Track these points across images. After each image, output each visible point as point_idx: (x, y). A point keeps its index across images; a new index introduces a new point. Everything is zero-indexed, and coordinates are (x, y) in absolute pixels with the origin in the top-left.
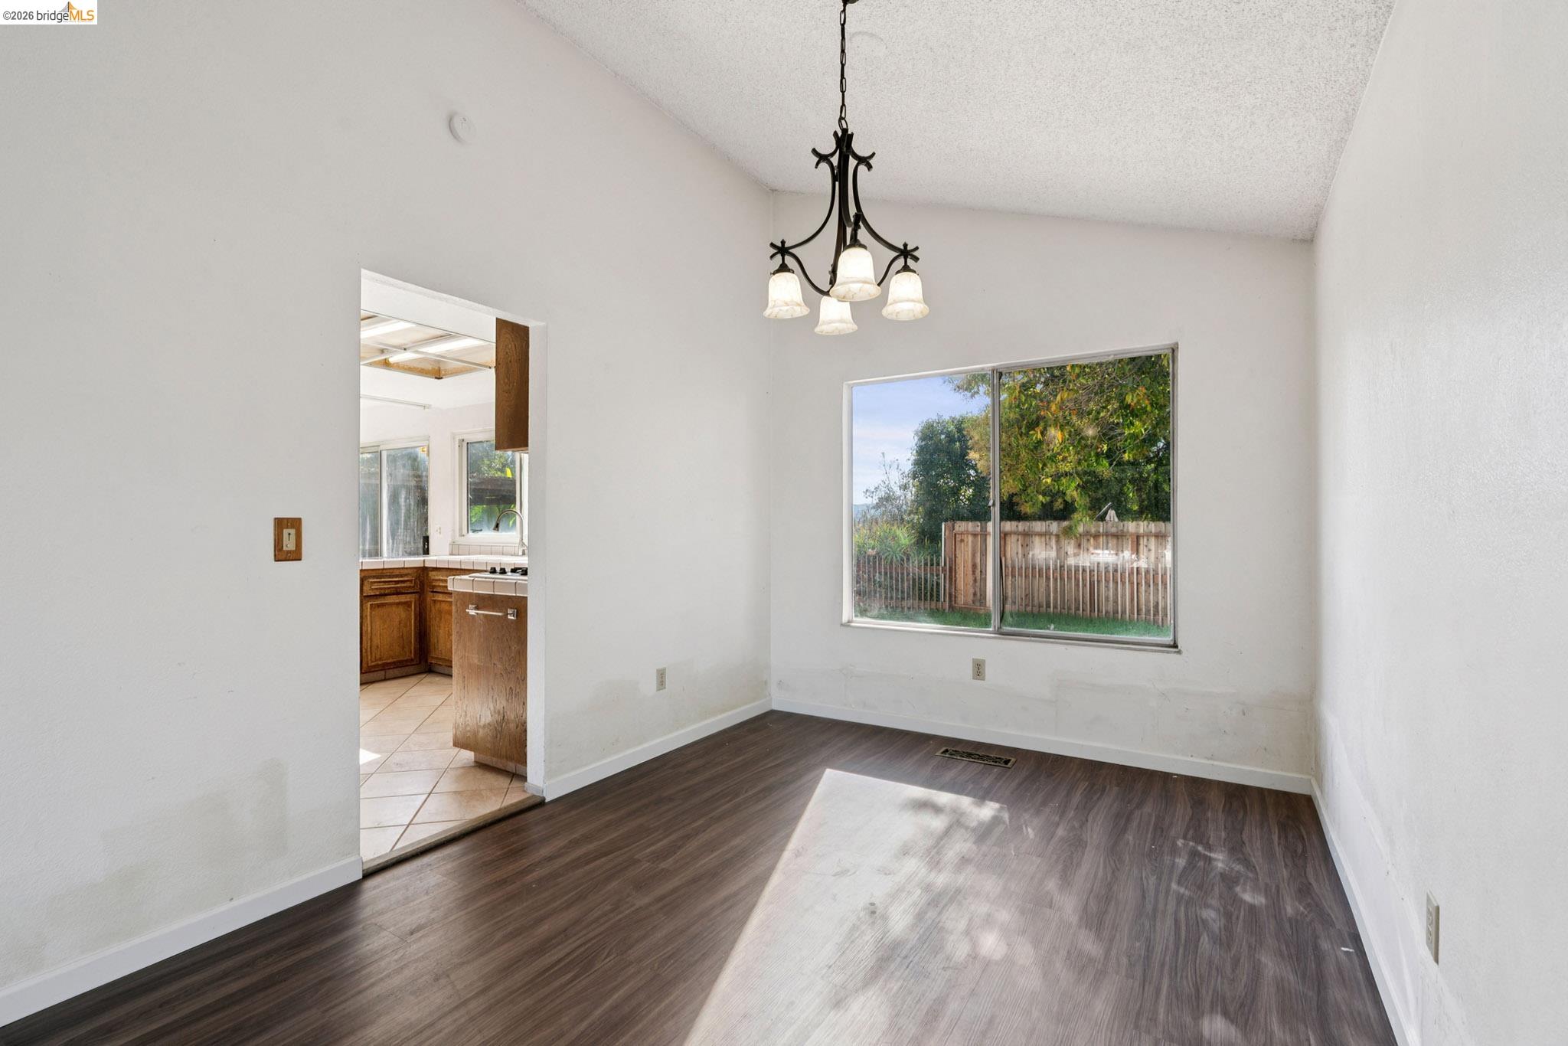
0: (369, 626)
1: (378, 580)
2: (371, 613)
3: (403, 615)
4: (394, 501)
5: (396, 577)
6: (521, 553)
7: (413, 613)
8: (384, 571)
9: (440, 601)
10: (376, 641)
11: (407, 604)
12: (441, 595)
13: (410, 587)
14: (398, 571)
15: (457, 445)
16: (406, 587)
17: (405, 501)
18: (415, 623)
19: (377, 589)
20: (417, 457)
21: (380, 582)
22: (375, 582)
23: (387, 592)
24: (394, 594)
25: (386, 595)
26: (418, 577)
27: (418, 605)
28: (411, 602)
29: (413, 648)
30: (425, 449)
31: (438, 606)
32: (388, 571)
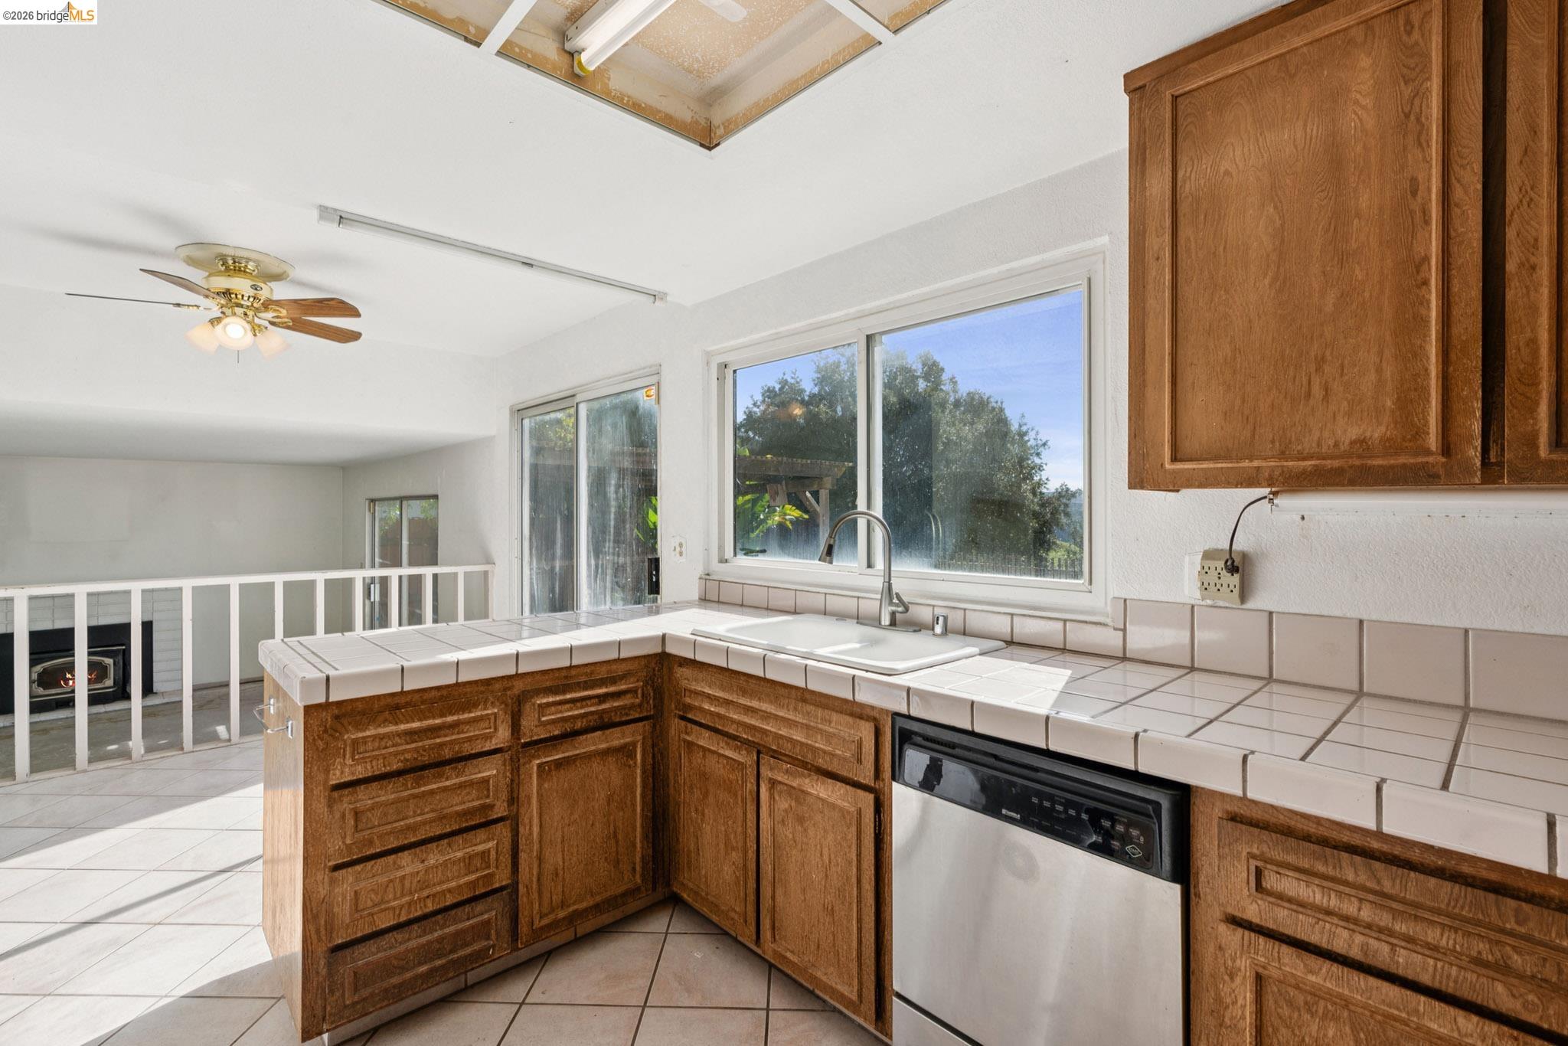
0: (536, 821)
1: (558, 698)
2: (540, 786)
3: (617, 779)
4: (598, 492)
5: (600, 687)
6: (886, 620)
7: (639, 771)
8: (573, 672)
9: (705, 749)
10: (554, 858)
11: (626, 751)
12: (707, 734)
13: (632, 707)
14: (604, 668)
15: (715, 376)
16: (624, 707)
17: (616, 492)
18: (643, 796)
19: (553, 722)
20: (637, 407)
21: (560, 703)
22: (549, 705)
23: (579, 725)
24: (594, 729)
25: (575, 733)
26: (650, 680)
27: (649, 749)
28: (634, 744)
29: (638, 859)
30: (653, 392)
31: (698, 758)
32: (582, 670)
